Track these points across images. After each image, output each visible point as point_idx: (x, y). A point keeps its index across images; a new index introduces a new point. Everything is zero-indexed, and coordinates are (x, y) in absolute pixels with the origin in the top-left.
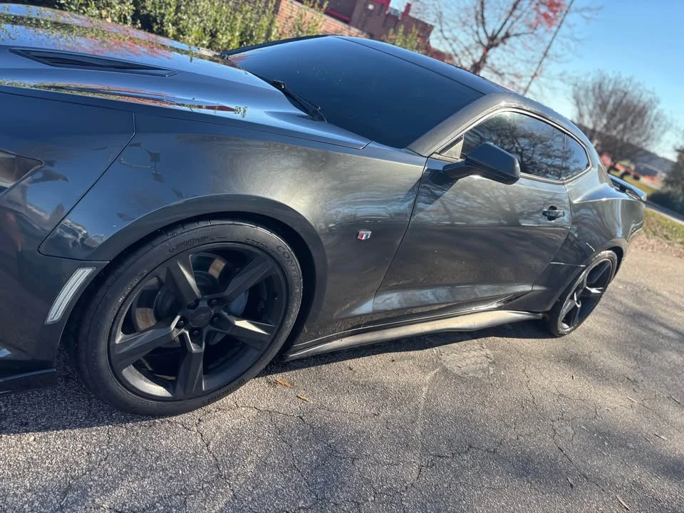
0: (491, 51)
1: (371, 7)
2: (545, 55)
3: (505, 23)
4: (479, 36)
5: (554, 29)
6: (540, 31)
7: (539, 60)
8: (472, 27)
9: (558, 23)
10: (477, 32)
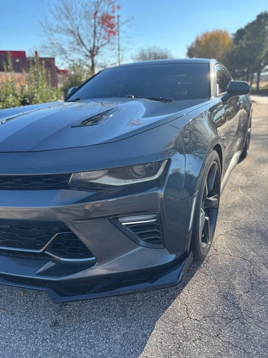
0: (95, 58)
1: (17, 61)
2: (119, 49)
3: (94, 42)
4: (85, 52)
5: (117, 37)
6: (112, 40)
7: (118, 53)
8: (79, 50)
9: (117, 33)
10: (83, 51)
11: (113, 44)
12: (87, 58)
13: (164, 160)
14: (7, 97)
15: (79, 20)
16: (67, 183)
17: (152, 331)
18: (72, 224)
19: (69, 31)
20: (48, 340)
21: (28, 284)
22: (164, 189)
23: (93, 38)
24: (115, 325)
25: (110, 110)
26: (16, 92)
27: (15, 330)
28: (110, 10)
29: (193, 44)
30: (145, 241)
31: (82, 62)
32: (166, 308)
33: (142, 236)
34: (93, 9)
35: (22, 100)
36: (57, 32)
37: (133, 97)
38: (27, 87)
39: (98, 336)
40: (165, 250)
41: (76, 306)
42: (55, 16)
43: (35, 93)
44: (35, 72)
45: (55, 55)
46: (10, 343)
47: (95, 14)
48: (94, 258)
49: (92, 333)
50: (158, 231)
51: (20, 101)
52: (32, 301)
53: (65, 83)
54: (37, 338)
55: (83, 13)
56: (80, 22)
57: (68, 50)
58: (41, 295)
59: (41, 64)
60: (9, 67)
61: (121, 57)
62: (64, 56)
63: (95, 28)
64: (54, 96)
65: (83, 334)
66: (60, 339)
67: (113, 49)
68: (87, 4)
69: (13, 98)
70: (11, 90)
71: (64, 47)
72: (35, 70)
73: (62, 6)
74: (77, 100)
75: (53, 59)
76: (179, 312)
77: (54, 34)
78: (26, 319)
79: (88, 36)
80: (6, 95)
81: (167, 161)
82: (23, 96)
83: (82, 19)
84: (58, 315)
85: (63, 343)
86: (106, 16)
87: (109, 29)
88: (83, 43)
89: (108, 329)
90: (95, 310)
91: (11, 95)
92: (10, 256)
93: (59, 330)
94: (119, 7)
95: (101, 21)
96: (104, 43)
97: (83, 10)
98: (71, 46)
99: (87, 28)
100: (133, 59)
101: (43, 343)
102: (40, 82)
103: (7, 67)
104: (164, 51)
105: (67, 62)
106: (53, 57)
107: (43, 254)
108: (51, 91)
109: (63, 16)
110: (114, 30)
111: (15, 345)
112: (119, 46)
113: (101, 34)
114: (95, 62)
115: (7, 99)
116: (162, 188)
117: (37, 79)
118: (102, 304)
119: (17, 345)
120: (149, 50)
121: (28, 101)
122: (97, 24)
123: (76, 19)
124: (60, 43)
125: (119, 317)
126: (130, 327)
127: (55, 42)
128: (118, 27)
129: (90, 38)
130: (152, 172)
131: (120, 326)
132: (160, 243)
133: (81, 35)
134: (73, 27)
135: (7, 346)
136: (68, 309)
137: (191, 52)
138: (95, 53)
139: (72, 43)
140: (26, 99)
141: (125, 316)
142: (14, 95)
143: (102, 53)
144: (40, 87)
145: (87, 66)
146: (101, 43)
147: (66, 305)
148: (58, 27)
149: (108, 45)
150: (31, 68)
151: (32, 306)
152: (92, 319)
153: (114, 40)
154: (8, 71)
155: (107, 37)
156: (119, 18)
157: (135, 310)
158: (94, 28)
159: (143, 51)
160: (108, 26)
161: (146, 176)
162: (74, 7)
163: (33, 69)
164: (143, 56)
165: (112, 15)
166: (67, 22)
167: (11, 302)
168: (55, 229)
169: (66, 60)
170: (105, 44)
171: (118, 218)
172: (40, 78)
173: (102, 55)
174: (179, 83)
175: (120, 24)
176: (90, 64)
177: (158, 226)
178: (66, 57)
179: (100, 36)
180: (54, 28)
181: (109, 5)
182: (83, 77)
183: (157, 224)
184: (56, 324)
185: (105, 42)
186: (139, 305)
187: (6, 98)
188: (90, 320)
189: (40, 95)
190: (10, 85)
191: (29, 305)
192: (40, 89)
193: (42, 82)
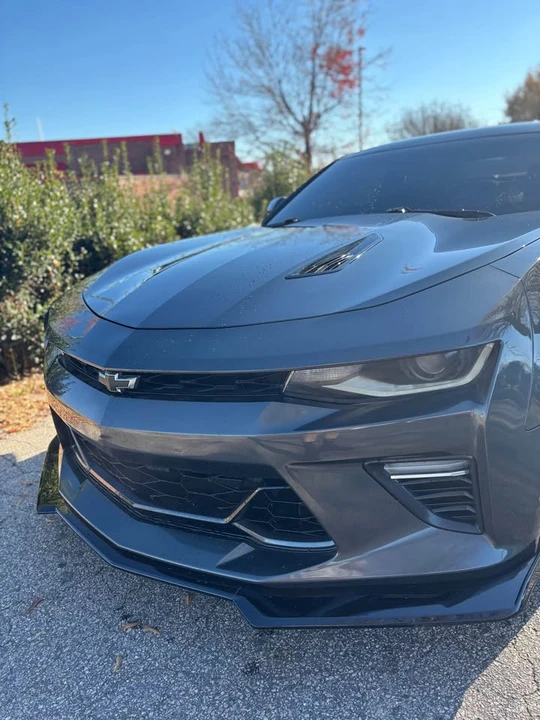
1: (167, 152)
2: (360, 115)
3: (311, 105)
4: (293, 127)
5: (356, 90)
6: (346, 97)
7: (358, 123)
8: (281, 123)
9: (357, 82)
10: (289, 125)
11: (348, 105)
12: (297, 137)
13: (484, 345)
14: (153, 221)
15: (282, 66)
16: (280, 390)
17: (456, 710)
18: (289, 471)
19: (263, 89)
20: (239, 702)
21: (202, 584)
22: (486, 407)
23: (308, 96)
24: (374, 689)
25: (361, 240)
26: (168, 211)
27: (177, 673)
28: (344, 38)
29: (520, 89)
30: (438, 514)
31: (288, 146)
32: (485, 665)
33: (432, 504)
34: (310, 40)
35: (178, 225)
36: (240, 92)
37: (403, 211)
38: (187, 201)
39: (340, 706)
40: (485, 537)
41: (291, 637)
42: (237, 63)
43: (202, 210)
44: (202, 170)
45: (236, 137)
46: (169, 697)
47: (314, 51)
48: (331, 543)
49: (326, 698)
50: (471, 497)
51: (176, 228)
52: (207, 618)
53: (257, 188)
54: (218, 694)
55: (291, 51)
56: (285, 68)
57: (261, 126)
58: (223, 606)
59: (214, 156)
60: (156, 165)
61: (364, 129)
62: (252, 137)
63: (314, 76)
64: (236, 214)
65: (308, 697)
66: (264, 702)
67: (349, 116)
68: (298, 34)
69: (164, 223)
70: (160, 209)
71: (252, 119)
72: (203, 167)
73: (251, 42)
74: (288, 222)
75: (232, 144)
76: (516, 675)
77: (236, 96)
78: (197, 653)
79: (298, 95)
80: (150, 218)
81: (491, 346)
82: (180, 218)
83: (287, 62)
84: (258, 651)
85: (269, 711)
86: (335, 51)
87: (341, 77)
88: (289, 109)
89: (359, 695)
90: (330, 650)
91: (159, 218)
92: (167, 526)
93: (261, 684)
94: (361, 32)
95: (324, 63)
96: (330, 105)
97: (290, 45)
98: (266, 116)
99: (298, 78)
100: (388, 131)
101: (230, 706)
102: (211, 189)
103: (153, 166)
104: (456, 111)
105: (258, 148)
106: (231, 140)
107: (229, 527)
108: (231, 206)
109: (252, 61)
110: (351, 77)
111: (178, 703)
112: (360, 109)
113: (324, 88)
114: (311, 143)
115: (153, 226)
116: (483, 404)
117: (206, 184)
118: (345, 641)
119: (181, 704)
120: (423, 110)
121: (189, 228)
122: (317, 69)
123: (277, 64)
124: (244, 112)
125: (382, 672)
126: (406, 697)
127: (236, 112)
128: (359, 73)
129: (302, 97)
130: (459, 369)
131: (385, 690)
132: (473, 522)
133: (286, 93)
134: (270, 80)
135: (162, 703)
136: (277, 640)
137: (516, 107)
138: (312, 126)
139: (268, 111)
140: (186, 223)
141: (394, 671)
142: (166, 217)
143: (327, 125)
144: (211, 199)
145: (298, 152)
146: (325, 105)
147: (272, 633)
148: (243, 82)
149: (339, 110)
150: (195, 165)
151: (207, 627)
152: (326, 669)
153: (351, 96)
154: (155, 173)
155: (336, 93)
156: (363, 52)
157: (416, 662)
158: (310, 78)
159: (410, 114)
160: (339, 72)
161: (443, 379)
162: (273, 41)
163: (199, 167)
164: (410, 124)
165: (348, 48)
166: (261, 73)
167: (167, 615)
168: (255, 480)
169: (257, 143)
170: (332, 108)
171: (383, 465)
172: (211, 183)
173: (325, 129)
174: (496, 176)
175: (363, 63)
176: (303, 149)
177: (471, 485)
178: (257, 138)
179: (322, 93)
180: (236, 84)
181: (343, 28)
182: (291, 175)
183: (466, 480)
184: (252, 669)
185: (333, 102)
186: (425, 651)
187: (151, 223)
188: (321, 671)
189: (210, 213)
190: (157, 199)
191: (202, 623)
192: (211, 203)
193: (215, 189)
